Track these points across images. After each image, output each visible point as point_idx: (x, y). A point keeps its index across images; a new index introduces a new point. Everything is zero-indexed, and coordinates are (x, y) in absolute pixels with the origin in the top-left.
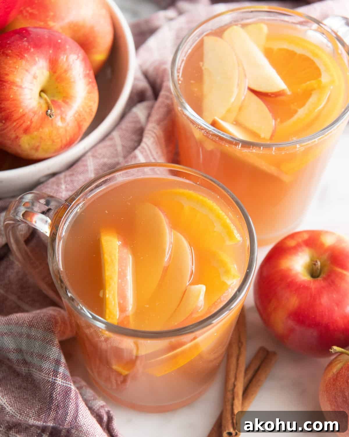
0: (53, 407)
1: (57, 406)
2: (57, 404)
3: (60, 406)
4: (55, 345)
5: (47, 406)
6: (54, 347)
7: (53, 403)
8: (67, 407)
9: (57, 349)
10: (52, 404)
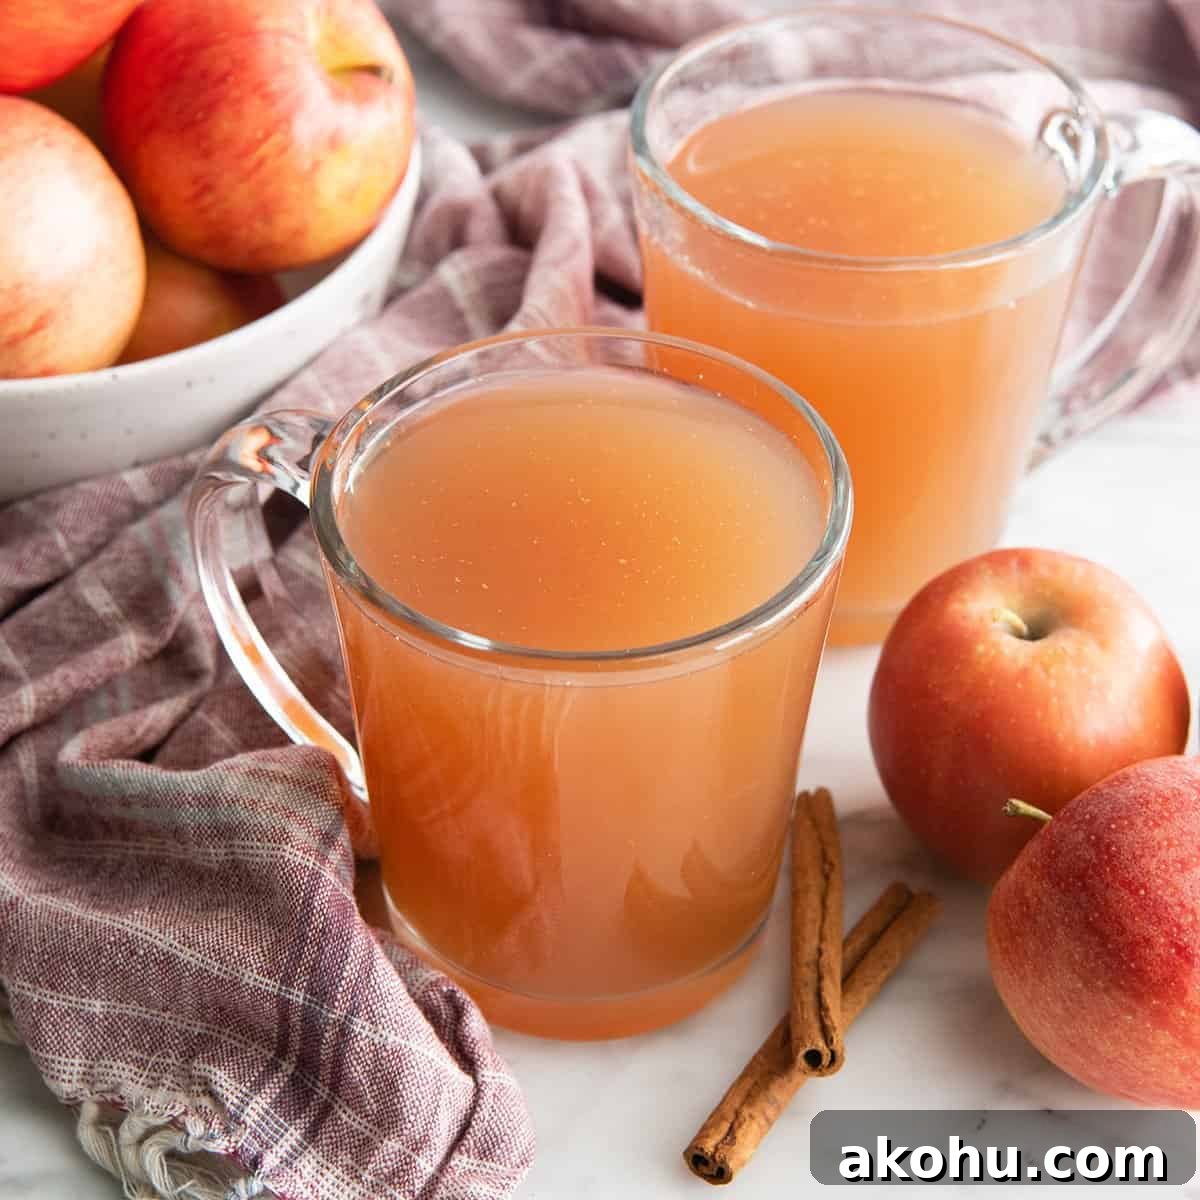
0: (310, 934)
1: (323, 931)
2: (321, 926)
3: (330, 931)
4: (329, 797)
5: (295, 931)
6: (326, 803)
7: (312, 922)
8: (348, 939)
9: (333, 810)
10: (309, 925)
